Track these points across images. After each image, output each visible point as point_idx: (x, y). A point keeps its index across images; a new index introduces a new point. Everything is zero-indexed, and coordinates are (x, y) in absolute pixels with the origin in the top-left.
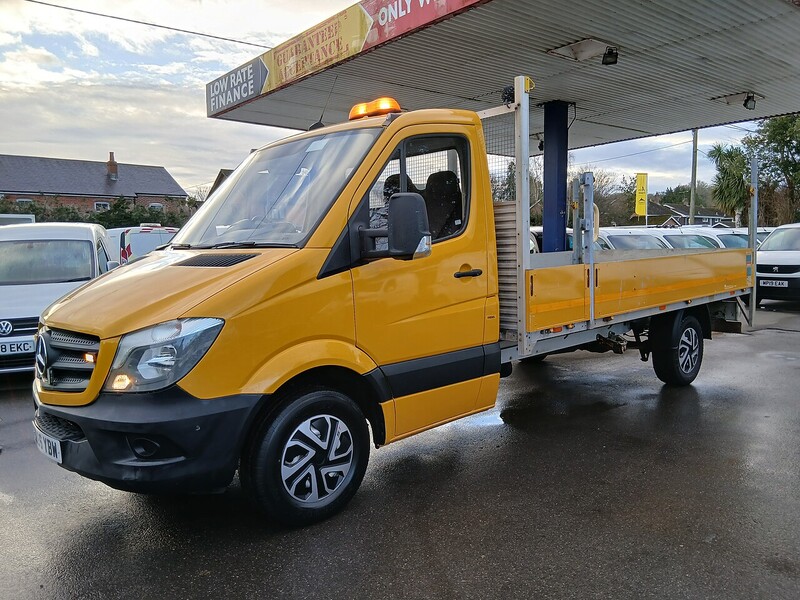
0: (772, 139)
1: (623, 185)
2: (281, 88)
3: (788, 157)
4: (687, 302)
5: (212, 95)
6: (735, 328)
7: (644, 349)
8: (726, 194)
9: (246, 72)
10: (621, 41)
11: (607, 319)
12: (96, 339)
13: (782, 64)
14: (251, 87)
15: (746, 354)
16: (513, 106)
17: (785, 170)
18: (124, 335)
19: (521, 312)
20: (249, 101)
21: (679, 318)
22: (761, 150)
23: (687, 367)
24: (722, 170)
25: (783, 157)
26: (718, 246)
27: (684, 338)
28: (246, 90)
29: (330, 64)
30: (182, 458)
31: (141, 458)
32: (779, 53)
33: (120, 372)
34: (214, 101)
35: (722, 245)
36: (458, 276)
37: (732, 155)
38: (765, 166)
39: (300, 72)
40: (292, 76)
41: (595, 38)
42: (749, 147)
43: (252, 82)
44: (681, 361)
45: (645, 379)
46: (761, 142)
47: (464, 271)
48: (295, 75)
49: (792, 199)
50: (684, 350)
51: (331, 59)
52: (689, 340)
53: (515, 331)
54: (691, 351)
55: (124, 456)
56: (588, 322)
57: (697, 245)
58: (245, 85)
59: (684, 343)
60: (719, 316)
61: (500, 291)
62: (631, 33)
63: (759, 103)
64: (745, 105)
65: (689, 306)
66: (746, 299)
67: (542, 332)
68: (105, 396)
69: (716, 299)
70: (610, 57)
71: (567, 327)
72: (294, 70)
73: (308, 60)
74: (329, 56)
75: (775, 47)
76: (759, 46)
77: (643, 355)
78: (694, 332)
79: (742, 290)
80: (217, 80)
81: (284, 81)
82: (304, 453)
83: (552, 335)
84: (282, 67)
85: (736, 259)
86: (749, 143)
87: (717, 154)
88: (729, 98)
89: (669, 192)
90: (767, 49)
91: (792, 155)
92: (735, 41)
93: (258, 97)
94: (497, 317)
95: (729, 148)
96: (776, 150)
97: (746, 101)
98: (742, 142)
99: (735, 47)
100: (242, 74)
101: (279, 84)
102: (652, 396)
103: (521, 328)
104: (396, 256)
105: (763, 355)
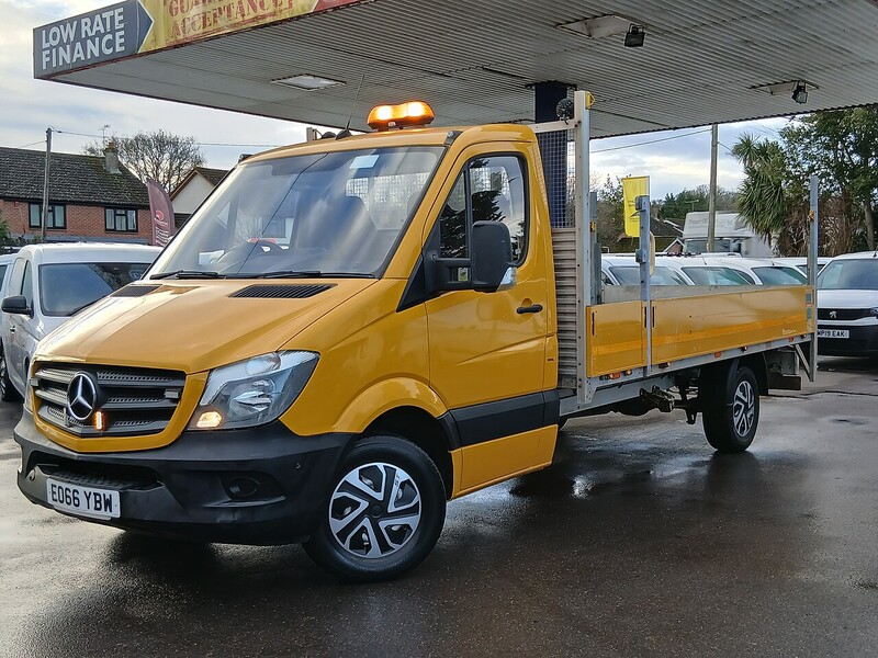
0: (821, 131)
1: (607, 190)
2: (176, 47)
3: (843, 156)
4: (743, 349)
5: (45, 45)
6: (794, 384)
7: (691, 409)
8: (759, 209)
9: (112, 18)
10: (648, 18)
11: (663, 366)
12: (180, 375)
13: (841, 51)
14: (119, 41)
15: (805, 420)
16: (572, 123)
17: (839, 176)
18: (211, 370)
19: (581, 354)
20: (114, 59)
21: (733, 368)
22: (806, 148)
23: (742, 429)
24: (751, 172)
25: (836, 157)
26: (753, 282)
27: (739, 393)
28: (111, 44)
29: (261, 22)
30: (282, 498)
31: (235, 498)
32: (838, 39)
33: (208, 409)
34: (50, 55)
35: (758, 282)
36: (520, 311)
37: (765, 152)
38: (812, 169)
39: (207, 29)
40: (195, 31)
41: (618, 15)
42: (790, 141)
43: (122, 33)
44: (736, 420)
45: (691, 447)
46: (807, 135)
47: (525, 306)
48: (201, 31)
49: (850, 217)
50: (739, 407)
51: (263, 17)
52: (744, 395)
53: (574, 377)
54: (747, 410)
55: (215, 499)
56: (645, 368)
57: (727, 282)
58: (110, 37)
59: (739, 399)
60: (774, 369)
61: (559, 331)
62: (663, 11)
63: (811, 93)
64: (794, 97)
65: (745, 353)
66: (806, 347)
67: (601, 378)
68: (190, 436)
69: (774, 346)
70: (635, 38)
71: (625, 373)
72: (199, 23)
73: (225, 13)
74: (260, 12)
75: (833, 33)
76: (815, 31)
77: (689, 417)
78: (749, 387)
79: (802, 337)
80: (57, 24)
81: (180, 37)
82: (356, 505)
83: (611, 382)
84: (179, 18)
85: (781, 300)
86: (792, 136)
87: (745, 149)
88: (773, 88)
89: (670, 200)
90: (823, 34)
91: (850, 154)
92: (788, 25)
93: (134, 55)
94: (556, 361)
95: (762, 141)
96: (827, 147)
97: (796, 93)
98: (781, 133)
99: (787, 31)
100: (104, 20)
101: (172, 41)
102: (702, 464)
103: (581, 372)
104: (478, 288)
105: (825, 420)
